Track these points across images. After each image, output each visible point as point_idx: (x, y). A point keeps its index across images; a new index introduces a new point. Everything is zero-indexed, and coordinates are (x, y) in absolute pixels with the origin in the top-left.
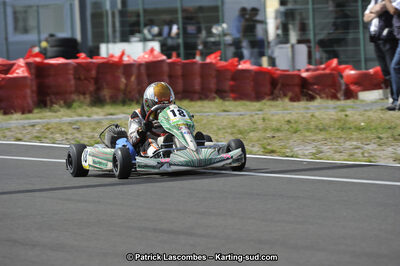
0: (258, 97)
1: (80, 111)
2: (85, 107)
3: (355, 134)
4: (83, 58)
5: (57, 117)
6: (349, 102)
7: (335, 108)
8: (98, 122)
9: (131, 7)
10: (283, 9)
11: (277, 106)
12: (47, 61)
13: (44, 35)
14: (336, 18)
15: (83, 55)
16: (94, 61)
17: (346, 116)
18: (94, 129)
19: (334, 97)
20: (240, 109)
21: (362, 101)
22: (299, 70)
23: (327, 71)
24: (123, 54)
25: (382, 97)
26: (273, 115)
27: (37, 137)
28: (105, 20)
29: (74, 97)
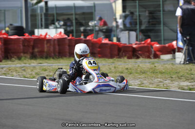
0: (112, 56)
1: (25, 61)
2: (27, 59)
3: (160, 75)
4: (27, 36)
5: (14, 64)
6: (156, 60)
7: (149, 63)
8: (34, 67)
9: (50, 12)
10: (124, 14)
11: (121, 61)
12: (9, 37)
13: (8, 24)
14: (150, 19)
15: (27, 34)
16: (32, 37)
17: (155, 66)
18: (32, 70)
19: (149, 57)
20: (103, 62)
21: (162, 59)
22: (132, 44)
23: (145, 45)
24: (46, 34)
25: (172, 58)
26: (119, 65)
27: (4, 74)
28: (37, 18)
29: (22, 54)
